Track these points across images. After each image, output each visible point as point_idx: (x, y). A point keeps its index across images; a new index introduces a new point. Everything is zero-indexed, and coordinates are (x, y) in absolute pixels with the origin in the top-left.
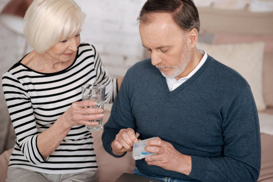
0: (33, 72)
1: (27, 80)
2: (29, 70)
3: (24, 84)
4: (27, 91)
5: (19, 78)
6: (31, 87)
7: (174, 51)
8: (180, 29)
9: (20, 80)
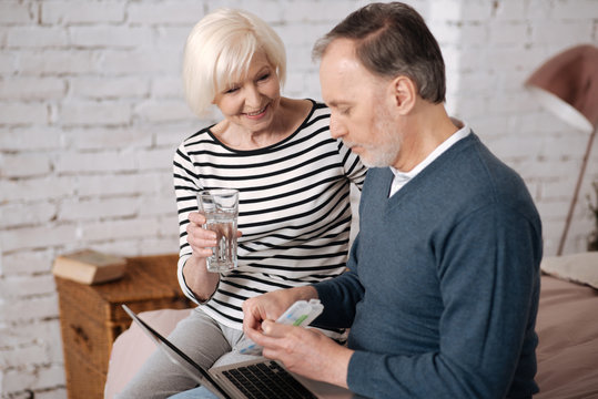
0: (220, 146)
1: (203, 158)
2: (216, 141)
3: (196, 164)
4: (198, 177)
5: (189, 153)
6: (207, 171)
7: (358, 113)
8: (369, 73)
9: (191, 157)
